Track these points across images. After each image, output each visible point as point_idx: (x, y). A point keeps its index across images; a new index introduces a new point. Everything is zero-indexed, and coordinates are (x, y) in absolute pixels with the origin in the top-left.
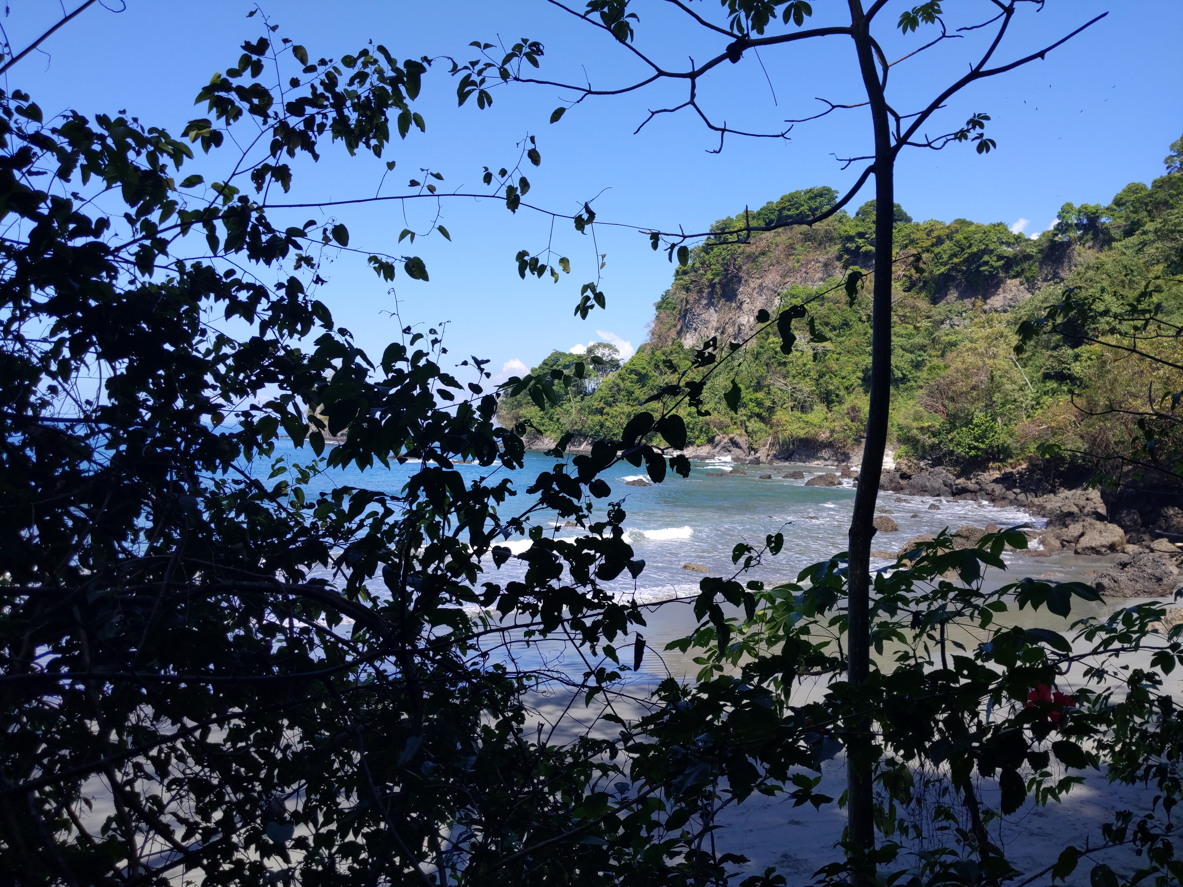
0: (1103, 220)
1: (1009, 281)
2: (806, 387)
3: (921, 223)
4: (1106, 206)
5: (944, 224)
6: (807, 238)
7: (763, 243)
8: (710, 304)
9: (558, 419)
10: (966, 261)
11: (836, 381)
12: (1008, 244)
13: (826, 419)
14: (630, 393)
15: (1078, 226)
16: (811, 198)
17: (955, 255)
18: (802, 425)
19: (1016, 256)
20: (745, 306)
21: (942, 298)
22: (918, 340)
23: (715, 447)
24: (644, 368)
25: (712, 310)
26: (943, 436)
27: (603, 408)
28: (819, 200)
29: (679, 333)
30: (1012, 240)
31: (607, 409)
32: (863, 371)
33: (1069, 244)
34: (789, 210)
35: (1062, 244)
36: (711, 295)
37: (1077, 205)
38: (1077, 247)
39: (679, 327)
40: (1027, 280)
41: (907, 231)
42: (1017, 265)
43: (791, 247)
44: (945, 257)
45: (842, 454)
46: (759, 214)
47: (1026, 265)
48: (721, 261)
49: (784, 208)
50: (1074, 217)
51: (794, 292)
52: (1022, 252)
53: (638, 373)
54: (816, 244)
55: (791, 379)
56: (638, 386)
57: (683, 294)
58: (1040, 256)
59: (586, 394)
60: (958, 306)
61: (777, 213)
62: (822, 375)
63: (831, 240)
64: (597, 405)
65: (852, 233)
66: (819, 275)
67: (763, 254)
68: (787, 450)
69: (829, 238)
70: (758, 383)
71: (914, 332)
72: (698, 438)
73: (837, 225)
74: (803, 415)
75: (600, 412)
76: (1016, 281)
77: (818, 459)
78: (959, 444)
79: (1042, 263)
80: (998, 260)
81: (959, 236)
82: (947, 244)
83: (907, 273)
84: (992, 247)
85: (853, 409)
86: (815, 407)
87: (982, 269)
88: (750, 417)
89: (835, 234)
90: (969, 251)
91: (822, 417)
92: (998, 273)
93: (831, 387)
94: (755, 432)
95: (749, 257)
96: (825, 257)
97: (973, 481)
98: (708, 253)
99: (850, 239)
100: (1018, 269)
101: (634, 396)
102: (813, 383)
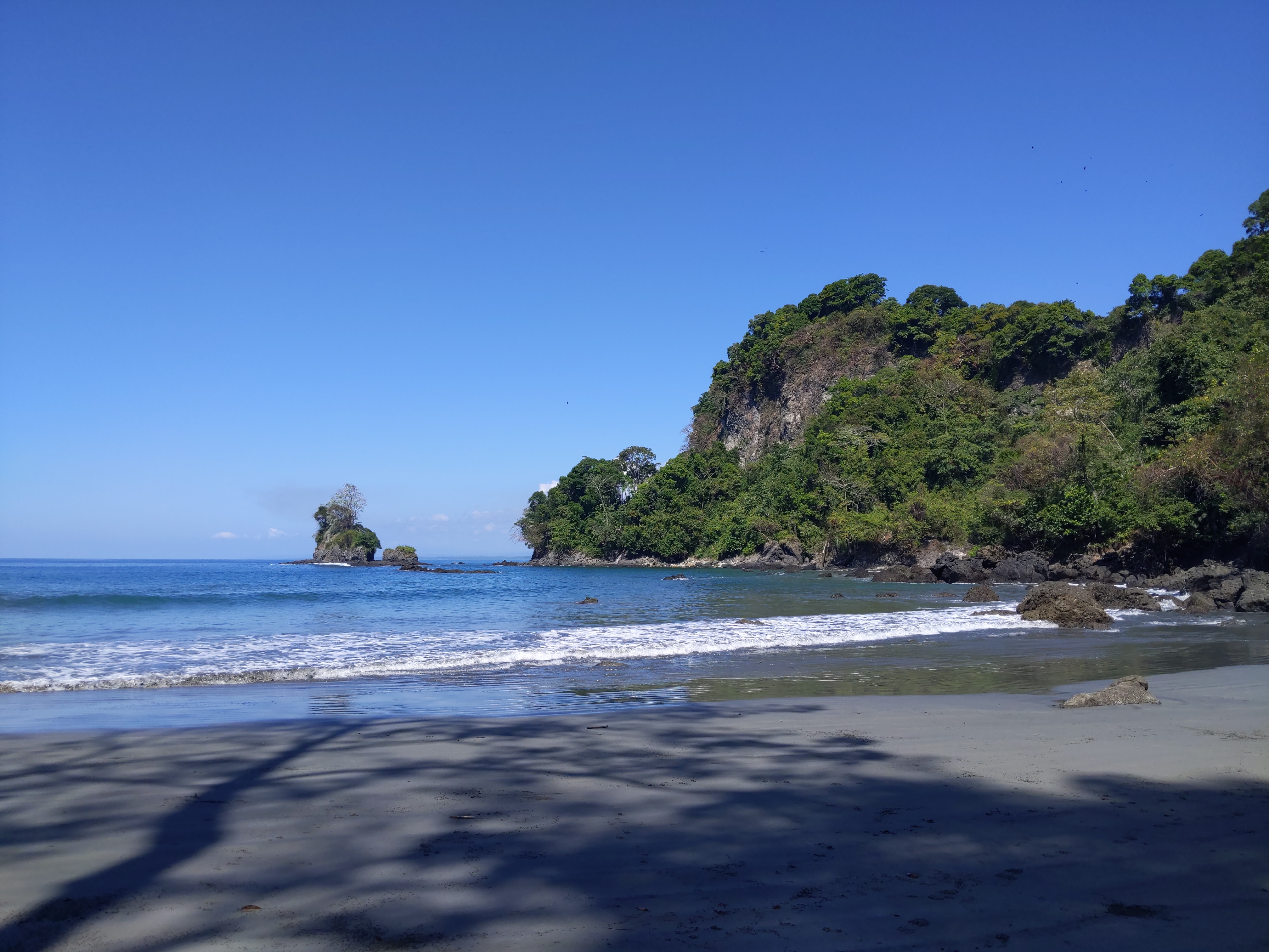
0: (1180, 291)
1: (1080, 363)
2: (863, 484)
3: (979, 306)
4: (1182, 276)
5: (1003, 306)
6: (856, 327)
7: (807, 336)
8: (752, 404)
9: (590, 531)
10: (1030, 343)
11: (895, 477)
12: (1078, 324)
13: (887, 518)
14: (668, 499)
15: (1154, 300)
16: (856, 287)
17: (1017, 338)
18: (862, 526)
19: (1085, 336)
20: (790, 403)
21: (1007, 385)
22: (985, 430)
23: (765, 555)
24: (683, 472)
25: (755, 410)
26: (1031, 515)
27: (639, 517)
28: (865, 288)
29: (720, 436)
30: (1081, 319)
31: (644, 518)
32: (925, 466)
33: (1145, 319)
34: (834, 300)
35: (1137, 319)
36: (753, 394)
37: (1150, 277)
38: (1154, 322)
39: (719, 430)
40: (1101, 361)
41: (964, 316)
42: (1088, 345)
43: (838, 339)
44: (1008, 341)
45: (907, 558)
46: (801, 306)
47: (1098, 345)
48: (761, 357)
49: (827, 299)
50: (1147, 290)
51: (843, 385)
52: (1092, 330)
53: (675, 477)
54: (864, 335)
55: (845, 475)
56: (677, 491)
57: (722, 395)
58: (1112, 334)
59: (620, 503)
60: (1026, 391)
61: (820, 305)
62: (879, 472)
63: (881, 329)
64: (632, 513)
65: (904, 320)
66: (869, 367)
67: (807, 347)
68: (846, 555)
69: (878, 327)
70: (809, 482)
71: (979, 422)
72: (745, 545)
73: (887, 313)
74: (862, 515)
75: (636, 521)
76: (1089, 362)
77: (881, 564)
78: (1050, 522)
79: (1116, 341)
80: (1066, 341)
81: (1021, 317)
82: (1008, 328)
83: (967, 360)
84: (1059, 326)
85: (918, 506)
86: (874, 506)
87: (1050, 350)
88: (802, 521)
89: (885, 323)
90: (1034, 332)
91: (883, 516)
92: (1067, 354)
93: (891, 484)
94: (809, 537)
95: (792, 351)
96: (875, 348)
97: (1070, 565)
98: (747, 350)
99: (902, 327)
100: (1089, 349)
101: (673, 502)
102: (871, 479)
